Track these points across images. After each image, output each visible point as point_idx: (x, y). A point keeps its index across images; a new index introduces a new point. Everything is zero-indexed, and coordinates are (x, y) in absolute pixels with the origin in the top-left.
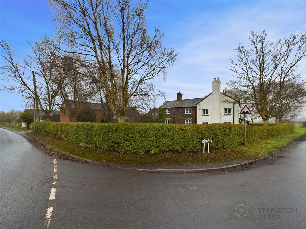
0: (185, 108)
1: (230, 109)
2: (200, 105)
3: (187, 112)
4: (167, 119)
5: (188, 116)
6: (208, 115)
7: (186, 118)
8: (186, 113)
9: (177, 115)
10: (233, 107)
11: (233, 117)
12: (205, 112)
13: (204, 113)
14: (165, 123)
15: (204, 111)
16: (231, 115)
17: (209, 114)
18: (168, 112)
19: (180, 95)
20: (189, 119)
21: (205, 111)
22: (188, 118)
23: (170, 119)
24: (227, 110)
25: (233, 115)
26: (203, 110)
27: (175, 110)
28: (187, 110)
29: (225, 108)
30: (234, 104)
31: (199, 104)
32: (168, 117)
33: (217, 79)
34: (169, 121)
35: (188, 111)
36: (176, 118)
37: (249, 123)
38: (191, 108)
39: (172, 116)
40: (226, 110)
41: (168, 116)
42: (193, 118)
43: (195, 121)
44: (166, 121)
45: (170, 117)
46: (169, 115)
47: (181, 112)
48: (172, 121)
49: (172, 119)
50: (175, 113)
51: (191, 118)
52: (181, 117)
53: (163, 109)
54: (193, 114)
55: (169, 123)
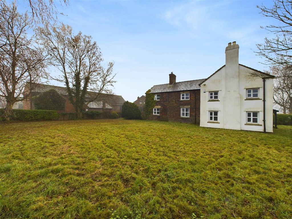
0: (181, 92)
1: (256, 90)
2: (205, 85)
3: (183, 98)
4: (157, 107)
5: (185, 103)
6: (218, 101)
7: (182, 106)
8: (181, 99)
9: (169, 102)
10: (262, 86)
11: (263, 102)
12: (213, 96)
13: (211, 97)
14: (154, 113)
15: (211, 94)
16: (259, 99)
17: (219, 99)
18: (158, 99)
19: (172, 77)
20: (186, 107)
21: (213, 94)
22: (185, 105)
23: (159, 107)
24: (252, 91)
25: (262, 98)
26: (209, 92)
27: (167, 94)
28: (183, 95)
29: (247, 89)
30: (264, 81)
31: (204, 83)
33: (232, 44)
34: (158, 110)
35: (185, 96)
36: (168, 106)
37: (277, 113)
38: (189, 92)
39: (162, 103)
40: (249, 92)
41: (157, 103)
42: (192, 106)
43: (194, 110)
44: (155, 110)
45: (161, 105)
46: (158, 101)
47: (174, 97)
48: (162, 110)
49: (163, 107)
50: (166, 100)
51: (189, 106)
52: (175, 105)
53: (152, 94)
54: (192, 100)
55: (158, 113)
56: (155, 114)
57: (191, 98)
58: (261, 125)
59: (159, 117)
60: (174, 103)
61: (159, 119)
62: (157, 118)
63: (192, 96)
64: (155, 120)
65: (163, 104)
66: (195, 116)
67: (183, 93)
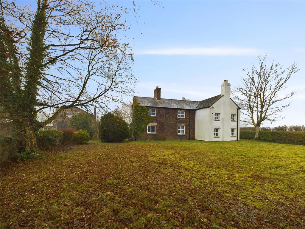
0: (178, 110)
2: (213, 108)
4: (151, 124)
5: (181, 121)
6: (219, 121)
7: (179, 124)
8: (178, 117)
9: (167, 119)
11: (237, 123)
12: (216, 117)
14: (147, 131)
15: (215, 115)
16: (234, 121)
17: (220, 119)
18: (152, 114)
22: (182, 123)
23: (155, 124)
27: (164, 111)
28: (179, 113)
29: (231, 114)
32: (153, 122)
34: (153, 127)
35: (181, 115)
36: (165, 124)
38: (185, 111)
39: (159, 119)
41: (152, 120)
42: (187, 124)
43: (189, 127)
44: (149, 127)
45: (157, 121)
46: (154, 117)
47: (172, 114)
48: (159, 128)
49: (159, 124)
50: (164, 116)
51: (185, 124)
52: (172, 122)
53: (146, 107)
54: (187, 118)
55: (153, 131)
56: (149, 133)
57: (187, 117)
58: (236, 137)
59: (155, 135)
60: (172, 120)
61: (155, 138)
62: (153, 137)
63: (187, 115)
64: (150, 139)
65: (160, 121)
66: (190, 133)
67: (180, 111)
